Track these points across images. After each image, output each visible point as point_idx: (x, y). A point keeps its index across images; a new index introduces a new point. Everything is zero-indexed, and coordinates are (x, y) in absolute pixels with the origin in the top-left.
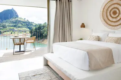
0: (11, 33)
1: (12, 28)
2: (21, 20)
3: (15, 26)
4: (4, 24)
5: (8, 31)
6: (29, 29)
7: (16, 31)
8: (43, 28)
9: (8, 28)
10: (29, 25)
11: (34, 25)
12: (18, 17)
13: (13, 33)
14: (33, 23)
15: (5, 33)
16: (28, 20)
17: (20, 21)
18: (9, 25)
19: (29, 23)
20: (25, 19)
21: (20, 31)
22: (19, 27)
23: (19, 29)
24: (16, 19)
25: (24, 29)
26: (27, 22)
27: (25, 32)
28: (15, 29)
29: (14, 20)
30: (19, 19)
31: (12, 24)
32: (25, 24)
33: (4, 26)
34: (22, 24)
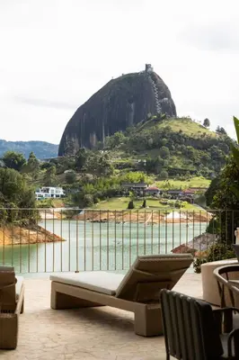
0: (131, 206)
1: (135, 176)
2: (188, 131)
3: (151, 168)
7: (154, 192)
9: (116, 175)
12: (175, 113)
13: (137, 205)
15: (102, 205)
16: (222, 131)
17: (178, 138)
18: (125, 161)
20: (207, 122)
21: (175, 194)
22: (173, 173)
24: (163, 125)
26: (214, 142)
28: (152, 183)
30: (176, 128)
33: (101, 169)
34: (187, 154)
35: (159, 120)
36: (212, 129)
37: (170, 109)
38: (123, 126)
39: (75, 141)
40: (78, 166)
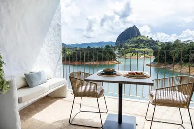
1: (133, 49)
2: (144, 39)
3: (136, 47)
4: (126, 44)
5: (129, 53)
6: (152, 50)
7: (138, 52)
8: (174, 49)
9: (129, 49)
10: (152, 45)
11: (159, 44)
12: (140, 35)
13: (134, 55)
14: (158, 41)
15: (127, 55)
16: (151, 38)
17: (142, 41)
19: (153, 41)
20: (148, 37)
21: (142, 52)
22: (141, 48)
23: (141, 50)
24: (138, 37)
25: (146, 50)
26: (150, 41)
27: (148, 54)
28: (137, 50)
29: (135, 39)
30: (141, 38)
31: (133, 45)
32: (148, 44)
33: (126, 47)
34: (144, 44)
35: (137, 36)
36: (149, 38)
37: (139, 34)
38: (129, 38)
39: (119, 42)
40: (121, 47)
